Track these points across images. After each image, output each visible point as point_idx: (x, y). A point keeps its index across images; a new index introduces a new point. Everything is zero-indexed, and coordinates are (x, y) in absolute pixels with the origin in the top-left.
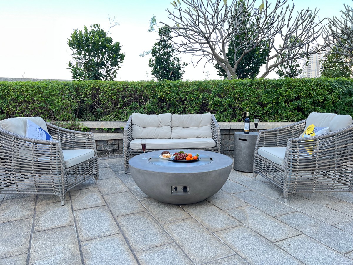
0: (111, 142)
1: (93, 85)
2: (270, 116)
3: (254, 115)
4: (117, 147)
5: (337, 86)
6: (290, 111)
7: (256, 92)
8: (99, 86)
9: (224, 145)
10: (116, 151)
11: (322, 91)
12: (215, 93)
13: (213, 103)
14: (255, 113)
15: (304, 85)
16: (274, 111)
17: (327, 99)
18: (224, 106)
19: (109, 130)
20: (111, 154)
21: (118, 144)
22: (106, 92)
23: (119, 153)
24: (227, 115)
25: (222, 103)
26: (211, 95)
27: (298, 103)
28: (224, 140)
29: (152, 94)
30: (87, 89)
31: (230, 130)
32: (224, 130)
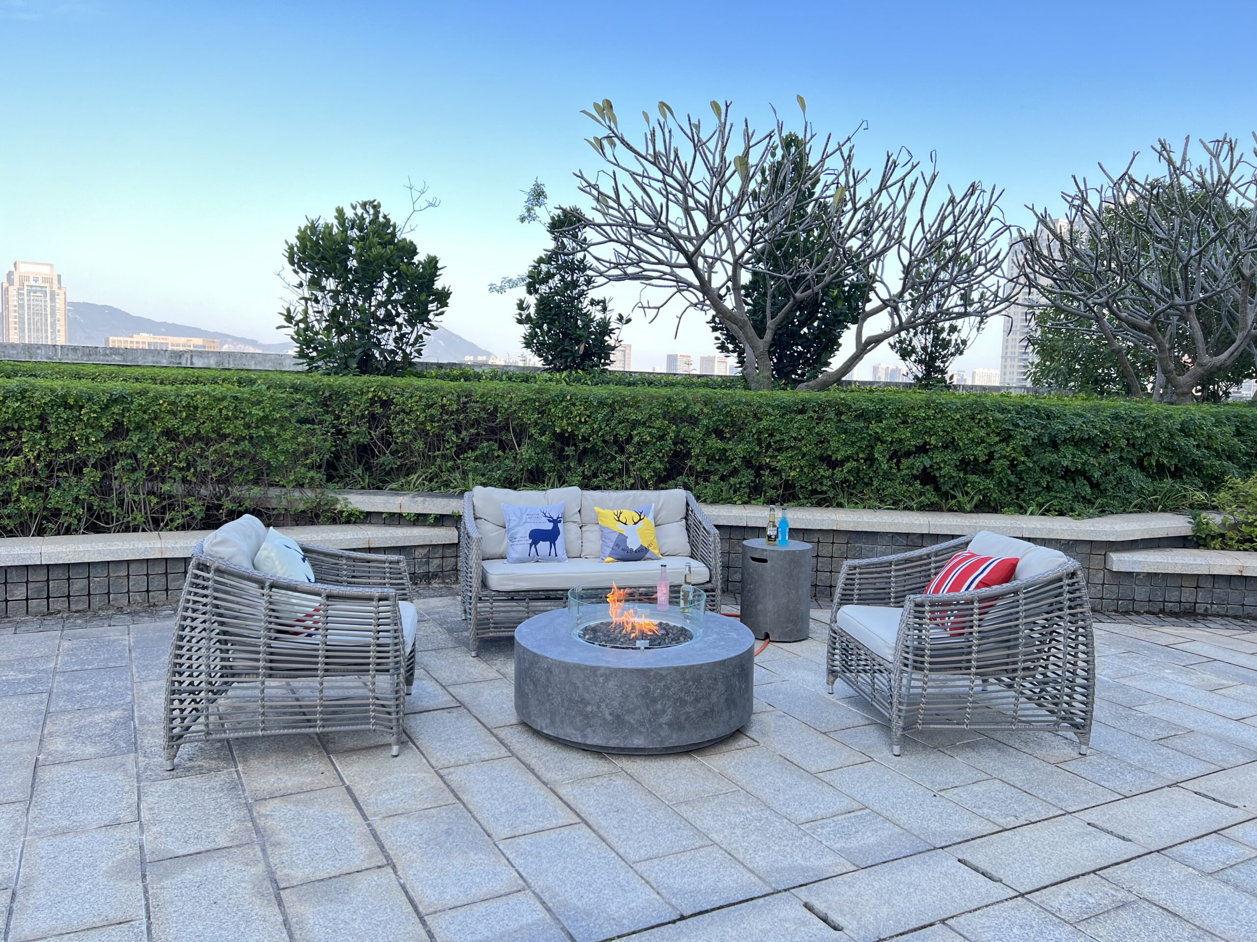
0: (424, 551)
1: (374, 391)
2: (852, 494)
3: (810, 488)
4: (438, 566)
5: (1021, 423)
6: (904, 482)
7: (817, 430)
8: (392, 395)
9: (728, 567)
10: (435, 576)
11: (982, 433)
12: (708, 428)
13: (703, 453)
14: (811, 485)
15: (939, 416)
16: (863, 479)
17: (997, 455)
18: (732, 461)
19: (420, 519)
20: (423, 584)
21: (443, 558)
22: (411, 411)
23: (444, 582)
24: (738, 486)
25: (727, 454)
26: (698, 433)
27: (922, 462)
28: (729, 553)
29: (539, 421)
30: (357, 403)
31: (744, 527)
32: (731, 527)
